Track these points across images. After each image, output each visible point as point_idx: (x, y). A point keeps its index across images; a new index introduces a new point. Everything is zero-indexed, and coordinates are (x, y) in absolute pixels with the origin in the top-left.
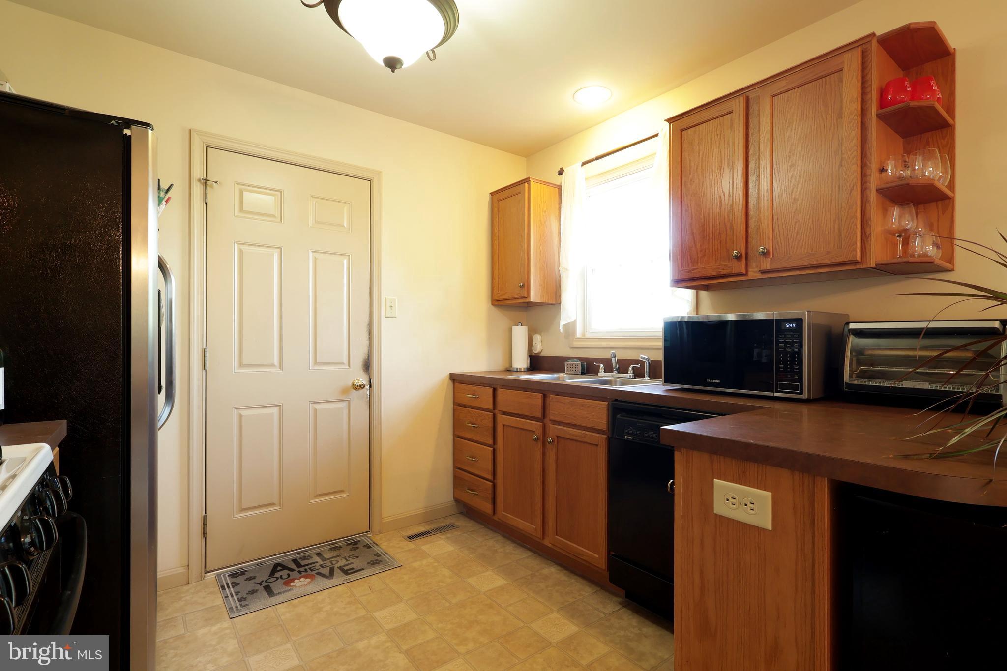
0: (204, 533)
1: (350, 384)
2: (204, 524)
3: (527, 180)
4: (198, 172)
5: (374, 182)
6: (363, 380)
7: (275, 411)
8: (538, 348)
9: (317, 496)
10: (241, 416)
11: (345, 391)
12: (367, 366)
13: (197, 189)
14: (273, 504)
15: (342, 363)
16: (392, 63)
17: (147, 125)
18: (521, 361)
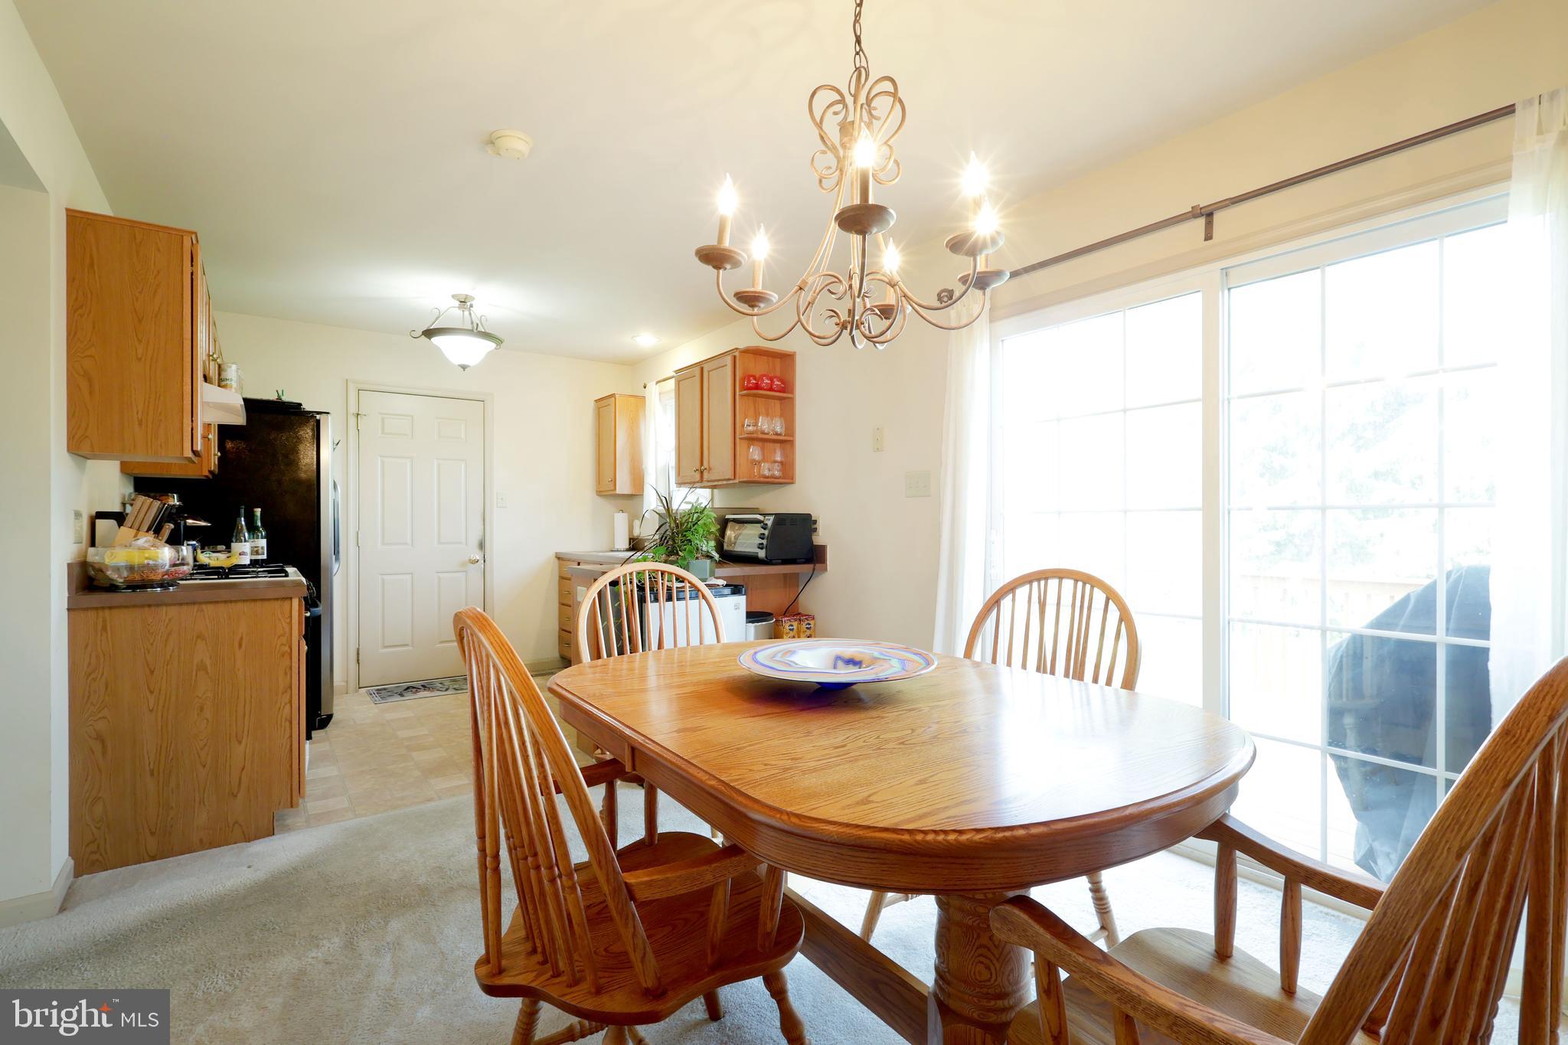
0: (358, 660)
1: (467, 559)
2: (358, 654)
3: (613, 396)
4: (353, 410)
5: (486, 402)
6: (478, 556)
7: (409, 577)
8: (636, 533)
9: (442, 642)
10: (383, 580)
11: (463, 564)
12: (482, 546)
13: (352, 420)
14: (407, 645)
15: (461, 543)
16: (464, 367)
17: (328, 413)
18: (623, 542)
